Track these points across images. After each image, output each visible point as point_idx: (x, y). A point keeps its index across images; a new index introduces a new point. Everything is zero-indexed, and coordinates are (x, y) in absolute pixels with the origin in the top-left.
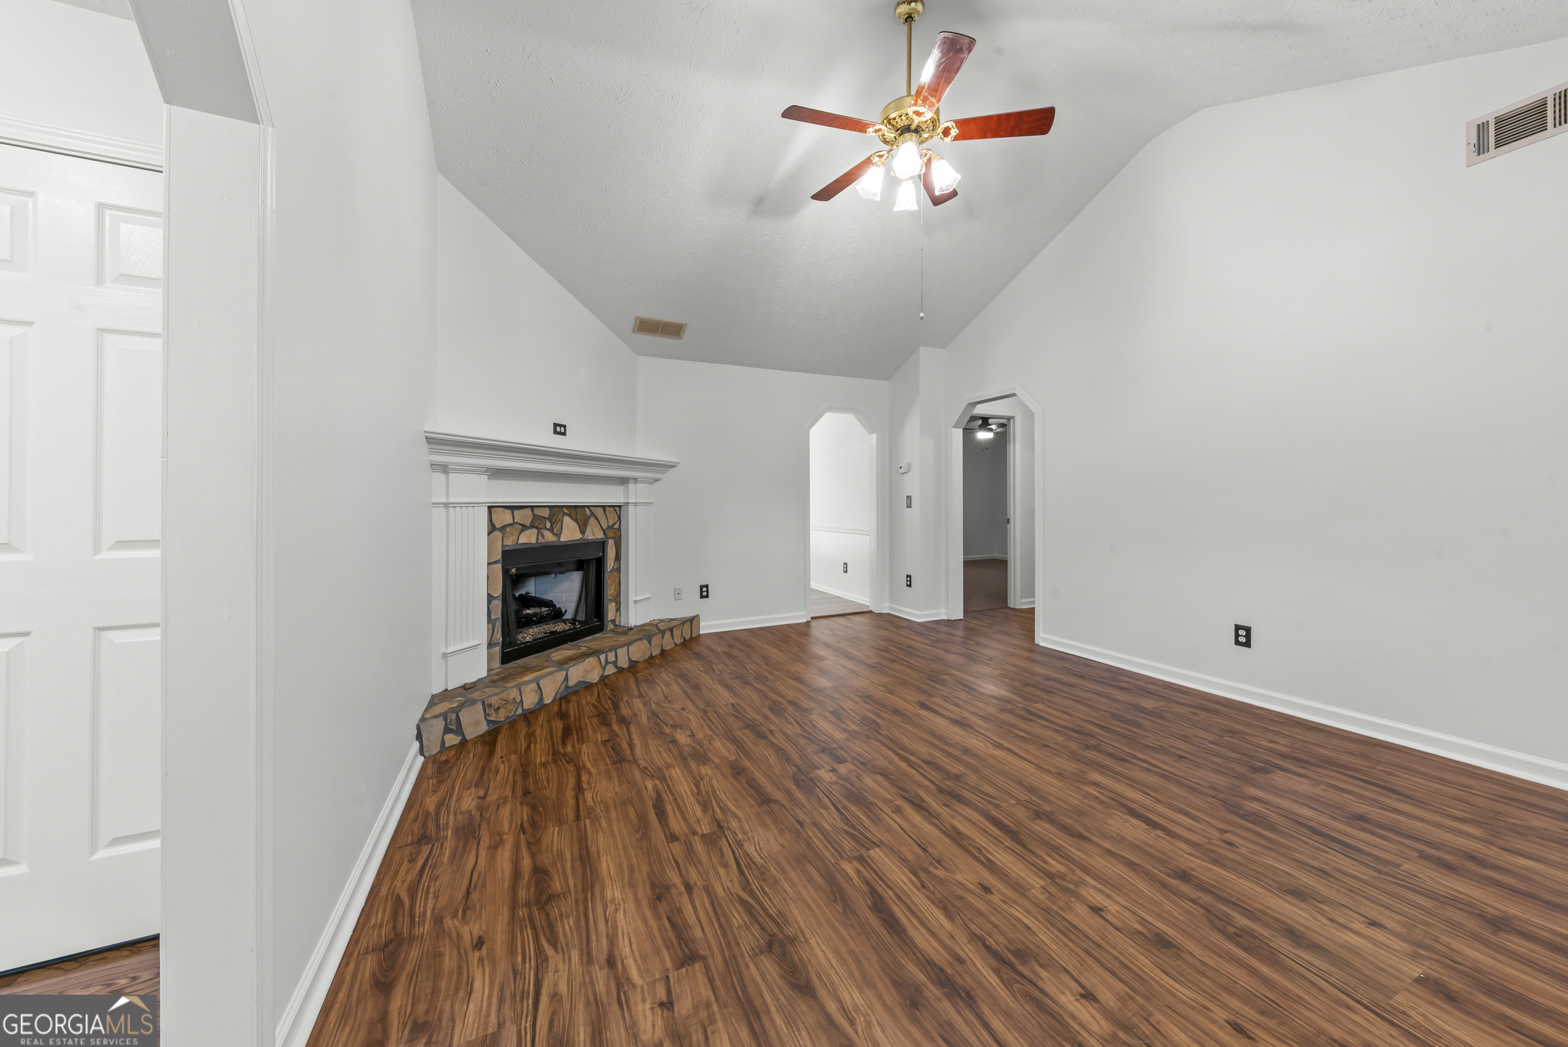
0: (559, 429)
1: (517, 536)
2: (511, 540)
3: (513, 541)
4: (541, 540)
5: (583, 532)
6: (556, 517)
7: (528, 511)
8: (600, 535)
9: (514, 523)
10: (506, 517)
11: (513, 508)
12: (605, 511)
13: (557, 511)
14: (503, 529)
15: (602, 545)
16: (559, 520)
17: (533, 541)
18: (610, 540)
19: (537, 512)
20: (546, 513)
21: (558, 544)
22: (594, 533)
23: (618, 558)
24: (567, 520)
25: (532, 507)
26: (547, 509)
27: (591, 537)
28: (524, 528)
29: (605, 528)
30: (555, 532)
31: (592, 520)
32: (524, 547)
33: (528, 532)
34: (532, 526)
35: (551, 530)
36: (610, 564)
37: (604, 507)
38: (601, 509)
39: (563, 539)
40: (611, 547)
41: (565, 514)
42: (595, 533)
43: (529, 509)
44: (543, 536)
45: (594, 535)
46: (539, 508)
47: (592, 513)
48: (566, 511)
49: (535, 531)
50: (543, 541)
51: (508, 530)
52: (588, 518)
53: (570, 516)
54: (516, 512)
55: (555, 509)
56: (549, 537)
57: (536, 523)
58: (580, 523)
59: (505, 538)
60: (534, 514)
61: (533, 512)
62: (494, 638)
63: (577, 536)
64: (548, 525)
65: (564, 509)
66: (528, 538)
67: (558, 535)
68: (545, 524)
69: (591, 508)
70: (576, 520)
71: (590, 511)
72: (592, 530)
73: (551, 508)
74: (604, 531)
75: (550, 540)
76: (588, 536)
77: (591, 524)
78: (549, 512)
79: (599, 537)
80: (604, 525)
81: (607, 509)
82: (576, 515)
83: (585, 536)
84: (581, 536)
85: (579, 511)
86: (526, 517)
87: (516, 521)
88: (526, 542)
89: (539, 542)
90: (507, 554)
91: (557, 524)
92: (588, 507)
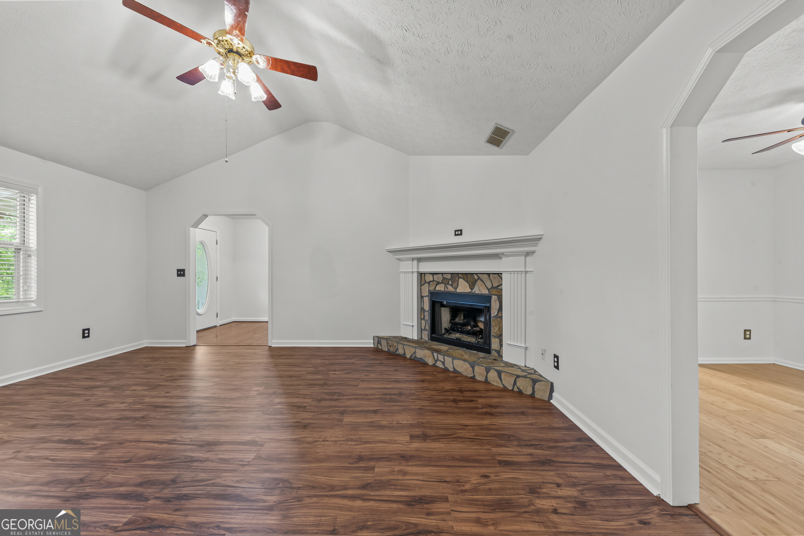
0: (459, 233)
1: (435, 287)
2: (432, 288)
3: (433, 289)
4: (446, 290)
5: (472, 288)
6: (454, 279)
7: (440, 276)
8: (486, 292)
9: (433, 281)
10: (429, 278)
11: (433, 274)
12: (489, 276)
13: (455, 276)
14: (429, 282)
15: (488, 299)
16: (456, 281)
17: (443, 289)
18: (493, 296)
19: (445, 276)
20: (449, 276)
21: (456, 293)
22: (480, 289)
23: (500, 309)
24: (461, 281)
25: (442, 274)
26: (450, 275)
27: (477, 292)
28: (438, 283)
29: (489, 287)
30: (454, 286)
31: (479, 282)
32: (439, 292)
33: (440, 285)
34: (442, 283)
35: (452, 285)
36: (494, 312)
37: (489, 274)
38: (487, 275)
39: (459, 290)
40: (495, 301)
41: (461, 278)
43: (440, 274)
44: (447, 288)
45: (480, 290)
46: (445, 274)
47: (479, 278)
48: (460, 276)
49: (443, 285)
50: (447, 290)
51: (431, 283)
52: (476, 281)
53: (463, 278)
54: (434, 276)
55: (454, 275)
56: (451, 289)
57: (445, 281)
58: (470, 283)
59: (430, 287)
60: (443, 277)
61: (442, 276)
62: (426, 327)
63: (468, 290)
64: (450, 283)
65: (460, 275)
66: (440, 288)
67: (456, 288)
68: (449, 282)
69: (478, 275)
70: (467, 282)
71: (478, 276)
72: (479, 288)
73: (452, 274)
74: (488, 289)
75: (451, 290)
76: (475, 291)
77: (478, 285)
78: (450, 276)
79: (485, 293)
80: (489, 285)
81: (491, 275)
82: (467, 278)
83: (473, 291)
84: (470, 291)
85: (469, 276)
86: (439, 278)
87: (434, 280)
88: (439, 290)
89: (445, 290)
90: (432, 294)
91: (455, 283)
92: (476, 274)
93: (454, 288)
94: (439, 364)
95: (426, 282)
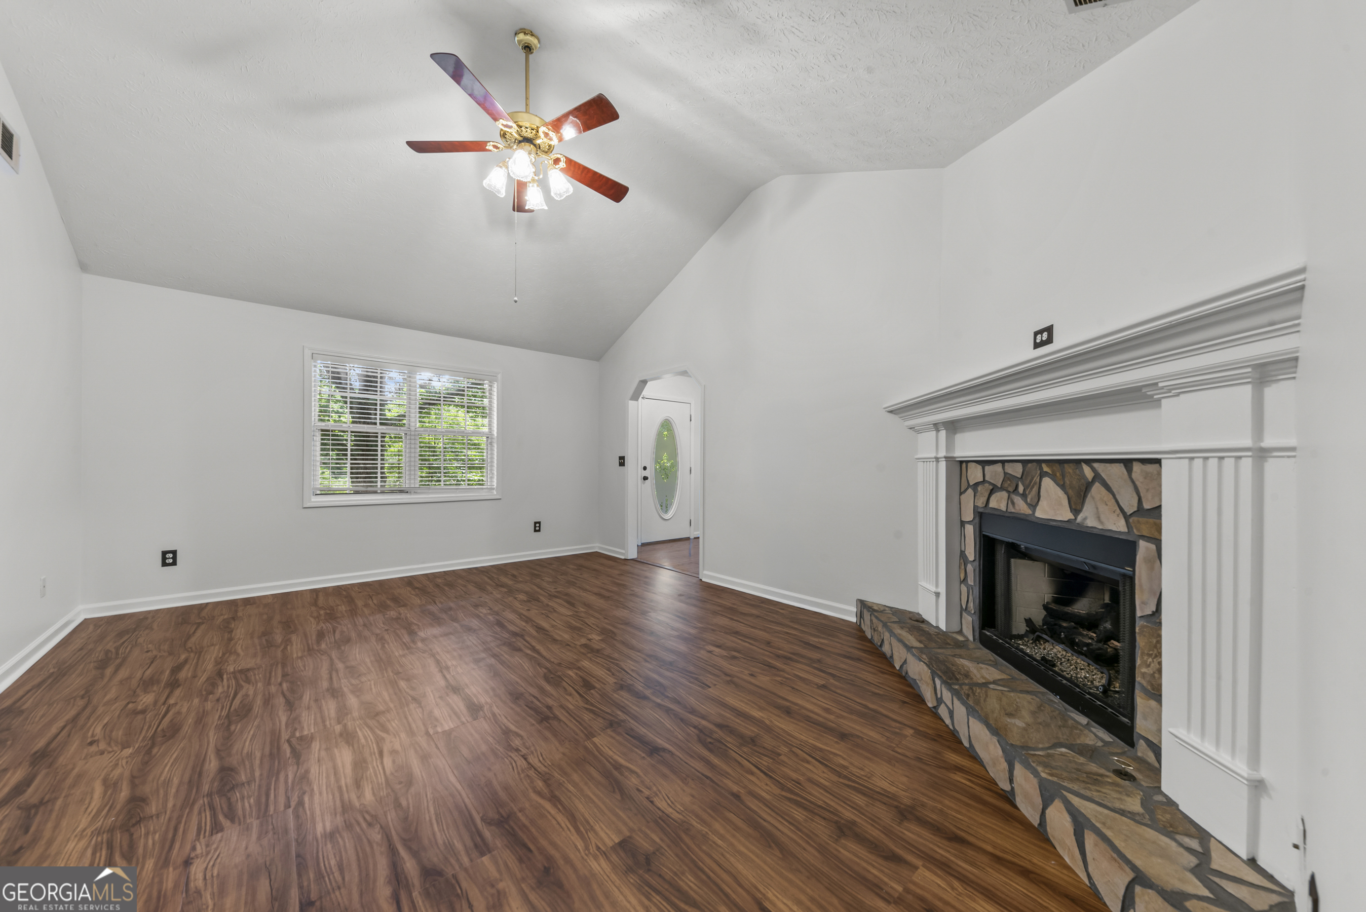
0: (1043, 337)
1: (986, 498)
2: (981, 501)
3: (983, 503)
4: (1011, 509)
5: (1076, 511)
6: (1029, 478)
7: (998, 468)
8: (1117, 525)
9: (984, 481)
10: (975, 474)
11: (984, 463)
12: (1129, 471)
13: (1034, 469)
14: (976, 487)
16: (1035, 483)
17: (1004, 509)
18: (1141, 543)
19: (1010, 469)
20: (1017, 470)
21: (1033, 519)
22: (1100, 515)
24: (1048, 484)
25: (1003, 462)
26: (1021, 464)
27: (1091, 522)
28: (994, 490)
29: (1129, 511)
30: (1028, 500)
31: (1097, 490)
32: (996, 512)
33: (999, 495)
34: (1002, 488)
35: (1024, 496)
36: (1141, 598)
37: (1128, 463)
38: (1120, 469)
39: (1039, 514)
40: (1145, 559)
41: (1046, 474)
42: (1103, 518)
43: (1000, 465)
44: (1013, 503)
45: (1100, 518)
46: (1011, 464)
47: (1097, 477)
48: (1045, 468)
49: (1004, 494)
50: (1013, 510)
51: (979, 488)
52: (1088, 486)
53: (1053, 477)
54: (987, 468)
55: (1030, 465)
56: (1021, 507)
57: (1010, 485)
58: (1070, 492)
59: (976, 498)
60: (1004, 472)
61: (1004, 468)
62: (969, 604)
63: (1065, 514)
64: (1021, 489)
65: (1044, 465)
66: (999, 502)
67: (1033, 506)
68: (1017, 486)
69: (1096, 465)
70: (1063, 487)
71: (1093, 469)
72: (1097, 508)
73: (1025, 463)
74: (1127, 517)
75: (1022, 512)
76: (1085, 519)
77: (1093, 498)
78: (1021, 470)
79: (1114, 529)
80: (1130, 503)
81: (1137, 467)
82: (1063, 476)
83: (1079, 519)
84: (1072, 517)
85: (1069, 469)
86: (995, 474)
87: (986, 479)
88: (996, 507)
89: (1009, 510)
90: (983, 516)
91: (1031, 489)
92: (1088, 462)
93: (1029, 505)
94: (943, 712)
95: (969, 486)
